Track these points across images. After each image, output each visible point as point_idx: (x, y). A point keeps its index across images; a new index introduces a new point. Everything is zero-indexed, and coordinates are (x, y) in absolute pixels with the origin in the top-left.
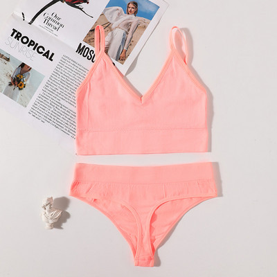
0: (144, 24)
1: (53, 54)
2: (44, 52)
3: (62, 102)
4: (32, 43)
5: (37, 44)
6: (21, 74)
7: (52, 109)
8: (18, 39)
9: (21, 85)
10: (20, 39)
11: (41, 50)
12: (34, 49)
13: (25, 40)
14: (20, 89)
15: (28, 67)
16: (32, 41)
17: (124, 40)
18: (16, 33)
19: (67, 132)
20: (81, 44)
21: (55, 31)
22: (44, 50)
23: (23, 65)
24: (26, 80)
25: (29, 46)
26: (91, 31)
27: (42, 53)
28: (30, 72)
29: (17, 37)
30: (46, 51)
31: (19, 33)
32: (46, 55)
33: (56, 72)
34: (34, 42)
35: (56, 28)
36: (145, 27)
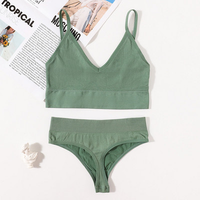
0: (106, 6)
1: (33, 22)
2: (27, 19)
3: (36, 60)
4: (17, 11)
5: (22, 13)
6: (7, 34)
7: (28, 65)
8: (7, 7)
9: (5, 43)
10: (9, 7)
11: (24, 17)
12: (19, 16)
13: (12, 8)
14: (4, 46)
15: (13, 30)
16: (18, 10)
17: (90, 17)
18: (6, 2)
19: (38, 84)
20: (56, 16)
21: (37, 4)
22: (26, 17)
23: (9, 28)
24: (10, 40)
25: (15, 13)
26: (65, 7)
27: (24, 20)
28: (14, 34)
29: (7, 5)
30: (28, 18)
31: (8, 2)
32: (28, 22)
33: (34, 36)
34: (19, 11)
35: (37, 2)
36: (107, 8)
